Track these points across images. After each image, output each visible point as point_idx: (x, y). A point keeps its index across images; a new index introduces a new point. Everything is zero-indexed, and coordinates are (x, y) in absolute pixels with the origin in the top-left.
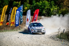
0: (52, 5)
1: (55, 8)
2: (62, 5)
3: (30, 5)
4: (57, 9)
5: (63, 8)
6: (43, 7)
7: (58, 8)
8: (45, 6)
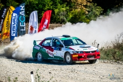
0: (56, 3)
1: (63, 9)
2: (75, 3)
3: (17, 4)
4: (66, 11)
5: (77, 8)
6: (41, 6)
7: (68, 8)
8: (44, 6)
